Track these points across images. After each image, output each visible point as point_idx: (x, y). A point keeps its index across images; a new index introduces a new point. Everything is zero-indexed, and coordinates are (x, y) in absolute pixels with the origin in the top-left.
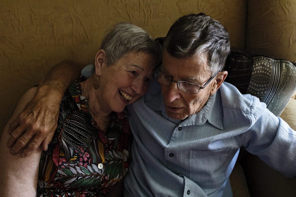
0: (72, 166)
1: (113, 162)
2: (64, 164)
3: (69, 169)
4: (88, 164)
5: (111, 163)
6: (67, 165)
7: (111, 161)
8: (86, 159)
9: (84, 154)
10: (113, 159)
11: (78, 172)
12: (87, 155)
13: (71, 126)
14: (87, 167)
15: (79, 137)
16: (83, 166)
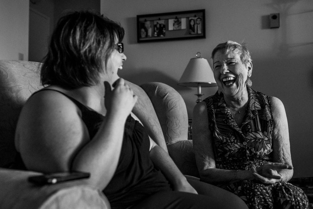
0: (225, 146)
1: (254, 140)
2: (221, 145)
3: (223, 148)
4: (235, 143)
5: (253, 141)
6: (222, 145)
7: (252, 139)
8: (232, 140)
9: (231, 137)
10: (254, 138)
11: (229, 149)
12: (233, 137)
13: (219, 122)
14: (234, 145)
15: (226, 127)
16: (232, 145)
